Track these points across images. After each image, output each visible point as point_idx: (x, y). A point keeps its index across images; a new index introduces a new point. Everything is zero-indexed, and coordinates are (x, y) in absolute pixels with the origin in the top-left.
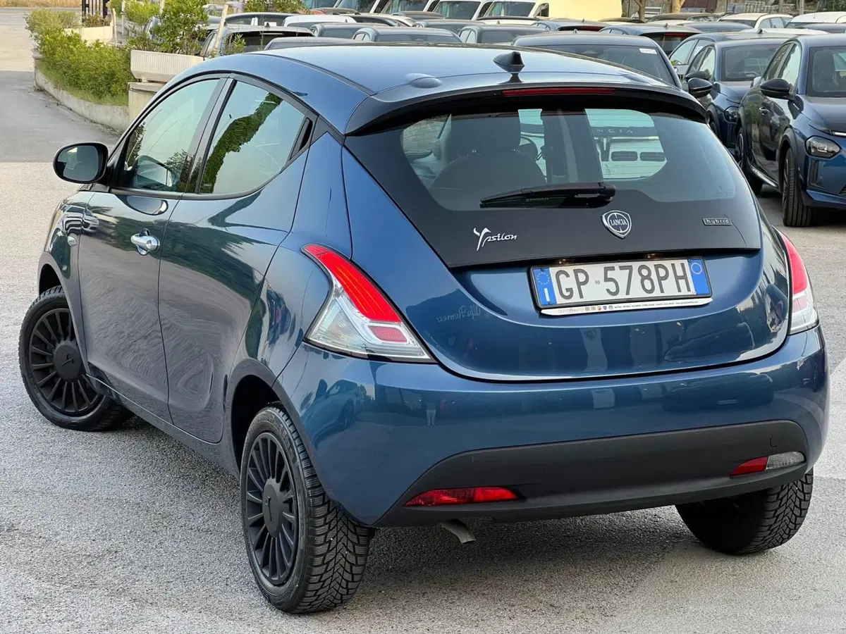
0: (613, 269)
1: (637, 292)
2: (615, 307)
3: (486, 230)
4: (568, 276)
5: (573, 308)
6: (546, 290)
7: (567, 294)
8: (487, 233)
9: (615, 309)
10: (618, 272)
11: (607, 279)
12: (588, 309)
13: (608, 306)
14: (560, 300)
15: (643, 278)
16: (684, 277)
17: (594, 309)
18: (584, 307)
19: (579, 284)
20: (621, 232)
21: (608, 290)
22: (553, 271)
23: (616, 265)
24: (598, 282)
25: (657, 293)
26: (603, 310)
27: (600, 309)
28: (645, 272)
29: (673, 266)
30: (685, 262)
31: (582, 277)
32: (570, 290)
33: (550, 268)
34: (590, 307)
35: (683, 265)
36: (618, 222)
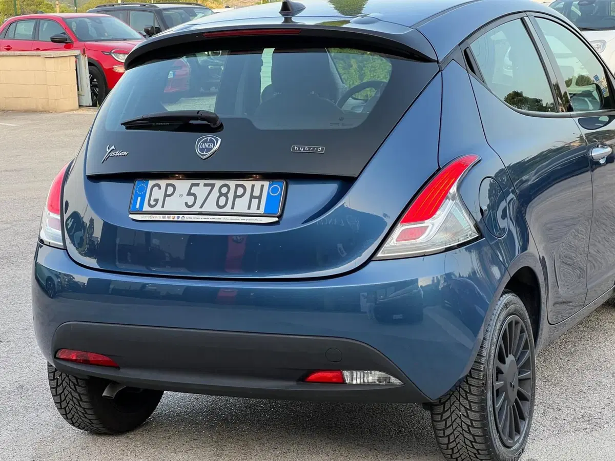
0: (198, 185)
1: (211, 206)
2: (187, 218)
3: (113, 147)
4: (160, 188)
5: (153, 215)
6: (139, 199)
7: (152, 203)
8: (113, 149)
9: (185, 220)
10: (201, 188)
11: (189, 194)
12: (164, 217)
13: (181, 216)
14: (146, 208)
15: (221, 194)
16: (260, 198)
17: (169, 217)
18: (162, 215)
19: (166, 195)
20: (205, 153)
21: (186, 203)
22: (151, 183)
23: (202, 182)
24: (181, 196)
25: (228, 209)
26: (176, 219)
27: (174, 218)
28: (224, 190)
29: (253, 186)
30: (266, 184)
31: (170, 190)
32: (156, 201)
33: (150, 181)
34: (167, 215)
35: (262, 186)
36: (207, 145)
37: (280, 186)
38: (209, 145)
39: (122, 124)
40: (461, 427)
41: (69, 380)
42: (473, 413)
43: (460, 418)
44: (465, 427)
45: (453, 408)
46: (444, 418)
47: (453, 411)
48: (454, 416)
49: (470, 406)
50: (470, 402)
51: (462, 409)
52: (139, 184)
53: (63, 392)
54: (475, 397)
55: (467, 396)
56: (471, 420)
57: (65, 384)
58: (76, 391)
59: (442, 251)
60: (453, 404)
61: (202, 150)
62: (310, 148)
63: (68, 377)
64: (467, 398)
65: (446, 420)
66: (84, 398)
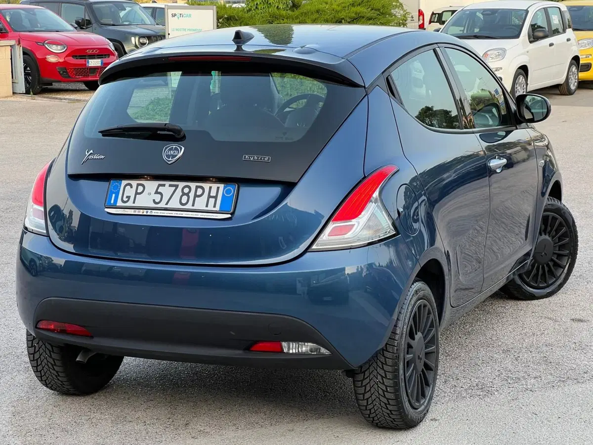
0: (164, 185)
1: (175, 203)
2: (154, 213)
3: (92, 151)
4: (132, 187)
5: (126, 210)
6: (114, 195)
7: (125, 199)
8: (92, 153)
10: (167, 189)
11: (157, 192)
12: (135, 212)
13: (149, 211)
14: (120, 203)
15: (184, 194)
16: (216, 197)
17: (139, 212)
18: (133, 210)
19: (137, 193)
20: (170, 159)
21: (154, 201)
22: (124, 182)
23: (167, 183)
24: (150, 194)
25: (189, 206)
26: (145, 213)
27: (143, 213)
28: (186, 190)
29: (210, 188)
30: (222, 186)
31: (140, 189)
32: (128, 197)
33: (123, 181)
34: (137, 210)
35: (218, 188)
36: (172, 152)
37: (233, 188)
38: (174, 152)
39: (99, 132)
40: (378, 392)
41: (46, 347)
42: (388, 380)
43: (377, 384)
44: (381, 392)
45: (371, 376)
46: (364, 384)
47: (372, 379)
48: (372, 383)
49: (386, 375)
50: (385, 371)
51: (379, 377)
52: (113, 183)
53: (40, 357)
54: (390, 367)
55: (383, 366)
56: (386, 386)
57: (41, 351)
58: (51, 357)
59: (365, 245)
60: (372, 372)
61: (168, 156)
62: (258, 158)
63: (45, 345)
64: (383, 369)
65: (365, 386)
66: (58, 363)
